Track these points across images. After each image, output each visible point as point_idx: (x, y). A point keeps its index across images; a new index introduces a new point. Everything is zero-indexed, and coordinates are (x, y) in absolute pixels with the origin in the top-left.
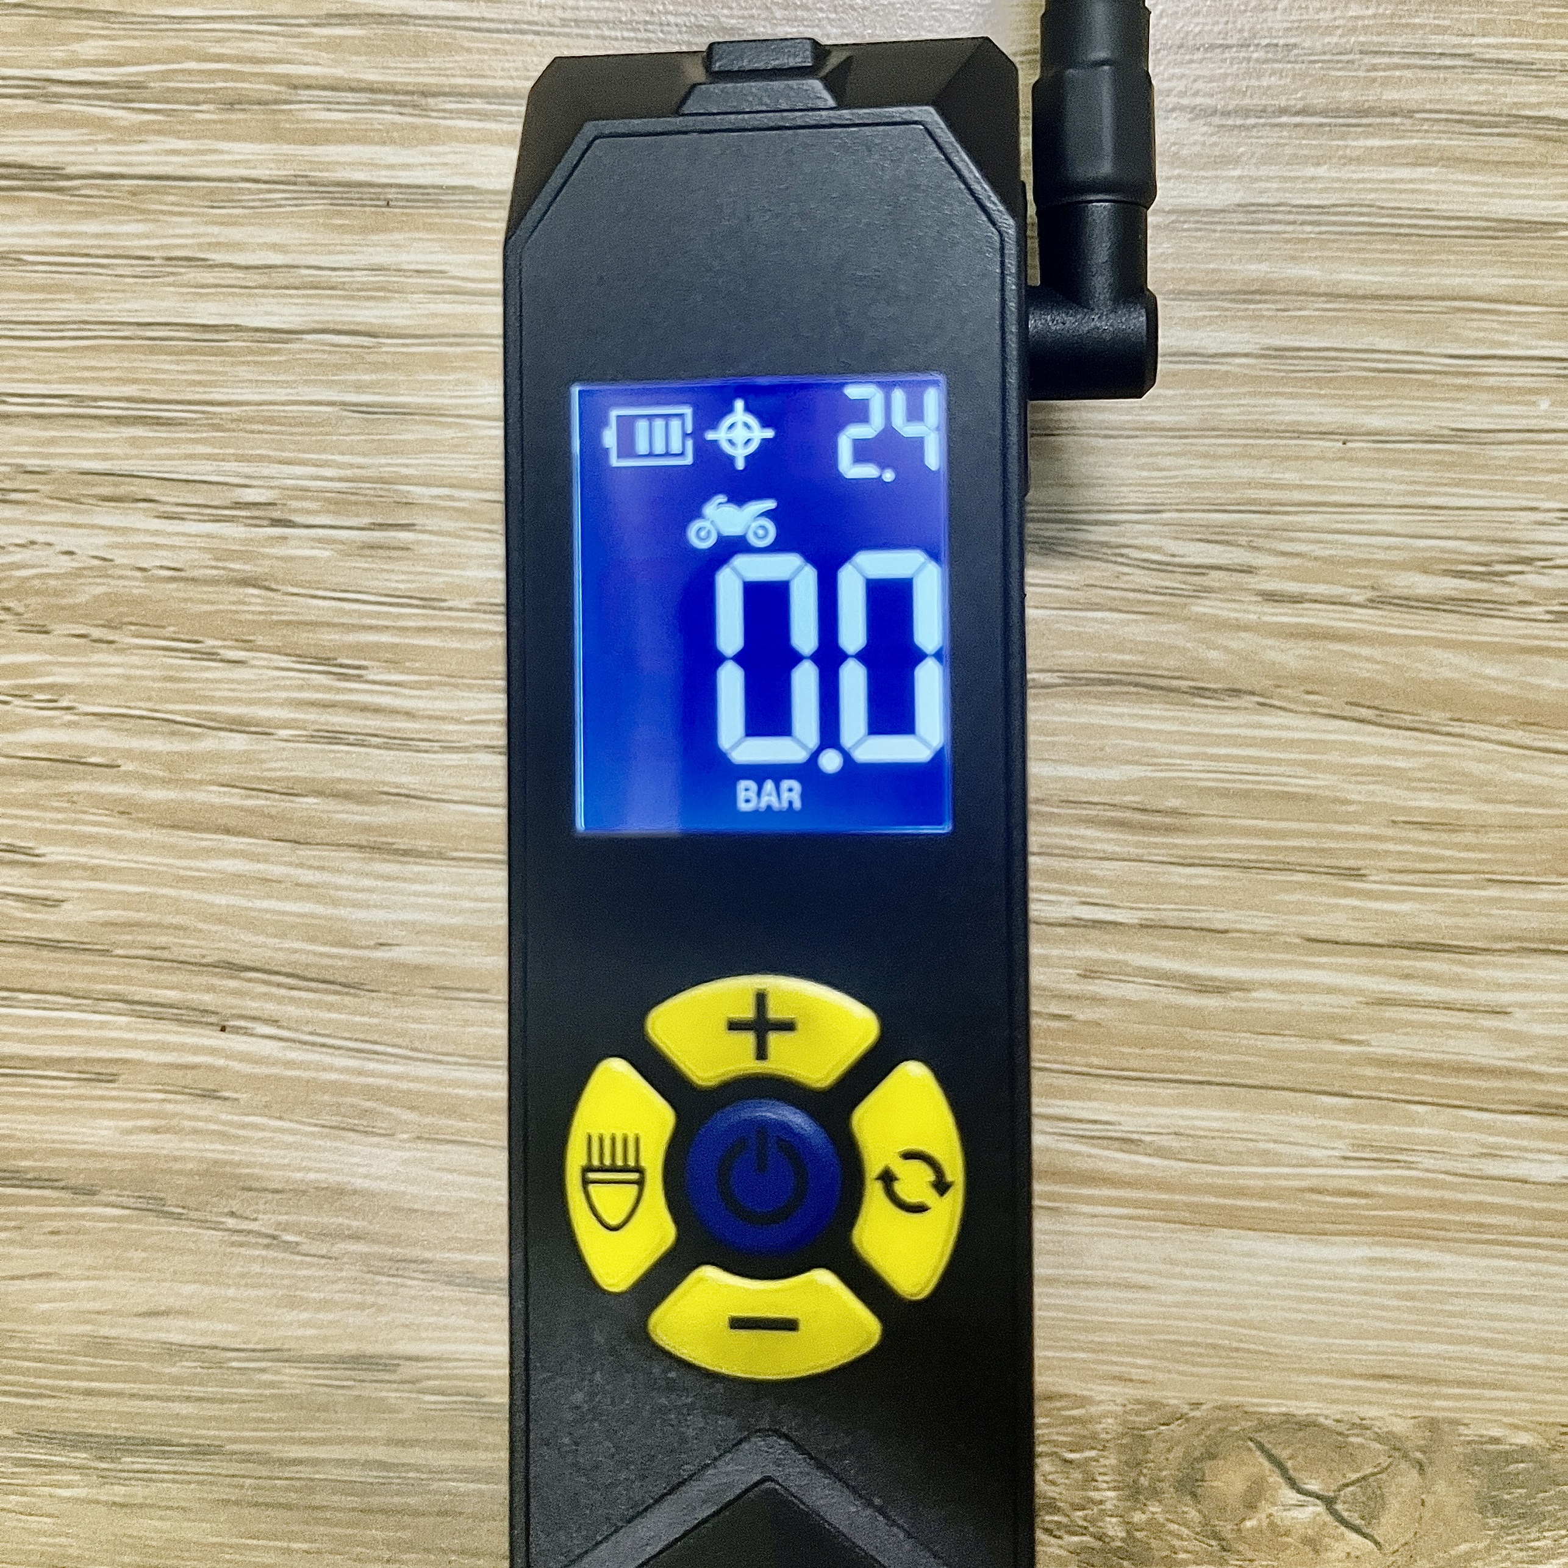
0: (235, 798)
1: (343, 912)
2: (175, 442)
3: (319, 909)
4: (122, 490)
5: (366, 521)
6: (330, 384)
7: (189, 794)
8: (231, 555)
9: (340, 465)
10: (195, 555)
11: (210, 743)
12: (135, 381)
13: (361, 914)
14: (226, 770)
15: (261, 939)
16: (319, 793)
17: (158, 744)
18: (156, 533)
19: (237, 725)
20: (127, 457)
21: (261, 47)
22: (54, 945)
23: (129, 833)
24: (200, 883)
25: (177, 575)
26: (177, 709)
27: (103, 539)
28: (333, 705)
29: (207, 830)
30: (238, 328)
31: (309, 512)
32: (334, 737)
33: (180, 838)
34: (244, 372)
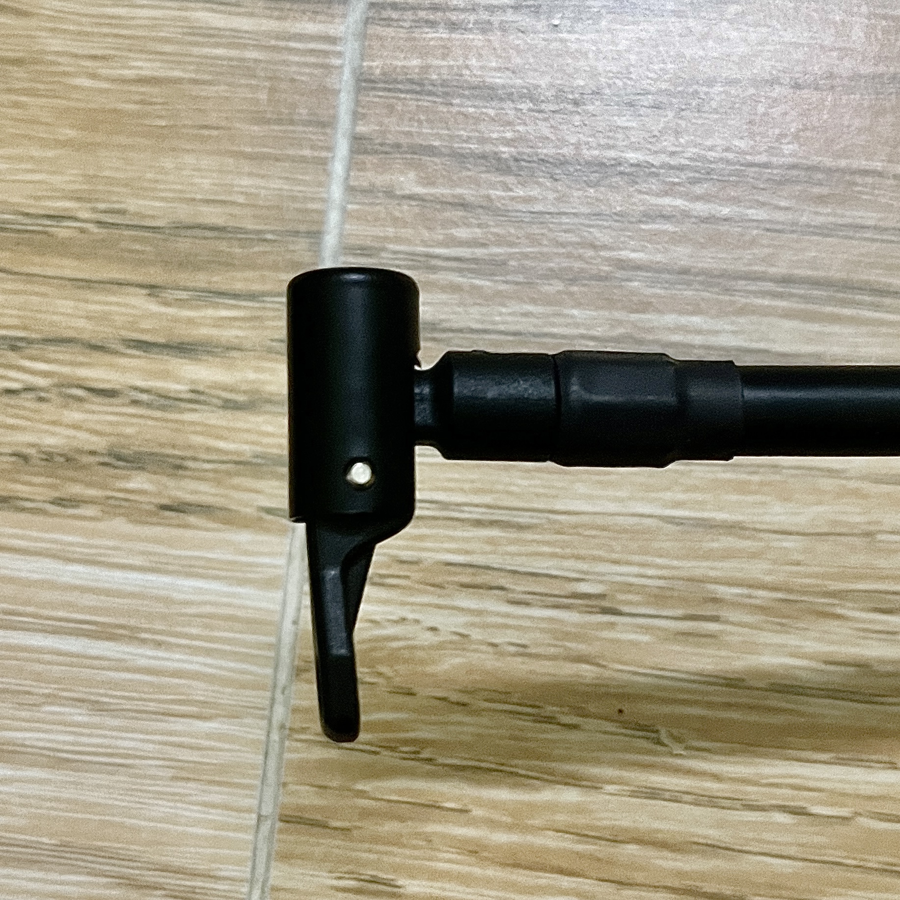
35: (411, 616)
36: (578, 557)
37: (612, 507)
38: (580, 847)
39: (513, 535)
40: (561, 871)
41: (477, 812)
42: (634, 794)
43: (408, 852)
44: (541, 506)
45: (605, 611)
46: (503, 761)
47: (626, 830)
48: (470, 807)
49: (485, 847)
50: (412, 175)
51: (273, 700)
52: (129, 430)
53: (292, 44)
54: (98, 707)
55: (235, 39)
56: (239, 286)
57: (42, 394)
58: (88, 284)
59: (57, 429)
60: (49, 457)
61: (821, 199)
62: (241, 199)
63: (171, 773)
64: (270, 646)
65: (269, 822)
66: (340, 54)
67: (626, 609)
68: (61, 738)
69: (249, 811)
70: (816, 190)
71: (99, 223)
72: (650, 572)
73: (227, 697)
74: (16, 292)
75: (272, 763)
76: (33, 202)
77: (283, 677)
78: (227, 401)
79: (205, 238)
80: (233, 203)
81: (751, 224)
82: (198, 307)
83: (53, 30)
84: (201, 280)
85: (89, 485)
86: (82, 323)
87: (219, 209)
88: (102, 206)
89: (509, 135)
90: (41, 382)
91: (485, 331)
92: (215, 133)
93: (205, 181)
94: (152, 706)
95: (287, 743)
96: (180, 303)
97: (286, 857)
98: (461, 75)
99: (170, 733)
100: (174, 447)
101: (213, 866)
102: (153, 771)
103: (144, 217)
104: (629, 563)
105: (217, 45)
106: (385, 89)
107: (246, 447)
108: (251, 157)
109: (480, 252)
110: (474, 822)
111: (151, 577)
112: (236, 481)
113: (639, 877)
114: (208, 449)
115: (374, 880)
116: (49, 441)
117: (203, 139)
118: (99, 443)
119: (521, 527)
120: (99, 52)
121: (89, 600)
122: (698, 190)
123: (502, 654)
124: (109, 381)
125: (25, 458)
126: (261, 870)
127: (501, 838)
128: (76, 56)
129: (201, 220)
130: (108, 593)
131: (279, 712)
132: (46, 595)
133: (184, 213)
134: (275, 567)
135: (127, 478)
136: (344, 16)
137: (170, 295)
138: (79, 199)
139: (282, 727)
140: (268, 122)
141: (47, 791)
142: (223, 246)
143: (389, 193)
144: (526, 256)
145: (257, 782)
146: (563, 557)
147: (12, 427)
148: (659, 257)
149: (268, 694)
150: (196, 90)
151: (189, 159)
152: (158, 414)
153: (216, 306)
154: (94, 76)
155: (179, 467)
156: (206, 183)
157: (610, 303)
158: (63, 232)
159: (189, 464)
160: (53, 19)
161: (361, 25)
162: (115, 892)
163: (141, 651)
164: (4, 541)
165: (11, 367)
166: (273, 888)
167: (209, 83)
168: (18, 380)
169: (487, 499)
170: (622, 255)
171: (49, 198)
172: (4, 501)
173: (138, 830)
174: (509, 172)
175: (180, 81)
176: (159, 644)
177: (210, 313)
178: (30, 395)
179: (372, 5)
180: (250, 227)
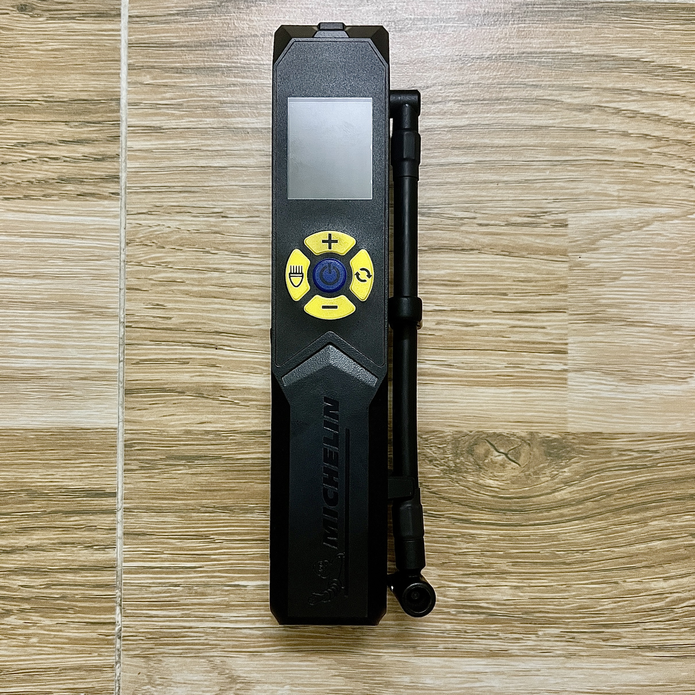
0: (216, 289)
1: (246, 317)
2: (195, 197)
3: (240, 317)
4: (182, 210)
5: (247, 215)
6: (235, 181)
7: (205, 288)
8: (212, 226)
9: (238, 201)
10: (202, 226)
11: (209, 275)
12: (184, 182)
13: (251, 317)
14: (214, 282)
15: (225, 325)
16: (239, 287)
17: (195, 276)
18: (192, 221)
19: (216, 270)
20: (183, 202)
21: (213, 93)
22: (171, 329)
23: (189, 299)
24: (208, 311)
25: (198, 231)
26: (199, 266)
27: (178, 223)
28: (241, 264)
29: (210, 297)
30: (211, 167)
31: (231, 214)
32: (242, 272)
33: (202, 300)
34: (212, 178)
36: (214, 201)
37: (223, 184)
38: (220, 290)
39: (192, 195)
40: (215, 298)
41: (187, 282)
42: (235, 273)
43: (167, 296)
44: (201, 185)
45: (223, 217)
46: (195, 266)
47: (234, 284)
49: (191, 292)
50: (148, 77)
51: (120, 253)
52: (64, 171)
53: (105, 33)
54: (66, 260)
55: (84, 33)
56: (95, 119)
57: (34, 161)
58: (44, 122)
59: (41, 172)
60: (39, 181)
62: (92, 89)
63: (91, 278)
64: (118, 236)
65: (123, 290)
66: (120, 35)
67: (229, 216)
68: (54, 270)
69: (117, 287)
71: (46, 101)
72: (236, 203)
73: (106, 253)
74: (22, 127)
75: (122, 272)
76: (23, 96)
77: (123, 246)
78: (95, 158)
79: (82, 104)
82: (81, 128)
83: (22, 34)
84: (82, 118)
85: (53, 189)
86: (44, 136)
87: (85, 93)
88: (45, 95)
89: (180, 60)
90: (34, 157)
91: (178, 128)
92: (81, 66)
94: (83, 258)
95: (126, 266)
96: (76, 127)
97: (130, 300)
98: (162, 40)
99: (89, 266)
100: (79, 175)
101: (107, 305)
102: (85, 278)
103: (60, 98)
104: (230, 201)
105: (79, 35)
106: (137, 46)
107: (103, 173)
108: (93, 74)
109: (173, 102)
110: (187, 285)
111: (78, 218)
112: (101, 184)
113: (239, 297)
114: (91, 175)
115: (158, 305)
116: (39, 176)
117: (77, 69)
118: (55, 176)
119: (194, 192)
120: (38, 41)
121: (59, 226)
122: (245, 75)
123: (191, 233)
124: (56, 155)
125: (32, 182)
126: (122, 305)
127: (195, 289)
128: (30, 43)
129: (80, 98)
130: (65, 224)
131: (123, 257)
132: (45, 226)
133: (74, 95)
136: (120, 21)
137: (72, 124)
138: (38, 93)
139: (124, 261)
140: (98, 61)
141: (52, 286)
142: (88, 106)
143: (141, 84)
144: (189, 101)
145: (118, 279)
146: (209, 201)
147: (27, 173)
150: (73, 52)
151: (73, 76)
152: (73, 165)
153: (88, 127)
154: (37, 50)
155: (82, 181)
156: (80, 85)
157: (218, 116)
158: (34, 105)
159: (85, 180)
160: (21, 31)
161: (127, 24)
162: (78, 315)
163: (77, 241)
164: (28, 210)
165: (22, 152)
166: (127, 310)
167: (76, 49)
168: (25, 157)
169: (182, 184)
170: (221, 99)
171: (29, 94)
172: (26, 197)
173: (83, 296)
174: (181, 73)
175: (67, 49)
176: (83, 238)
177: (86, 129)
178: (30, 161)
179: (130, 17)
180: (96, 98)
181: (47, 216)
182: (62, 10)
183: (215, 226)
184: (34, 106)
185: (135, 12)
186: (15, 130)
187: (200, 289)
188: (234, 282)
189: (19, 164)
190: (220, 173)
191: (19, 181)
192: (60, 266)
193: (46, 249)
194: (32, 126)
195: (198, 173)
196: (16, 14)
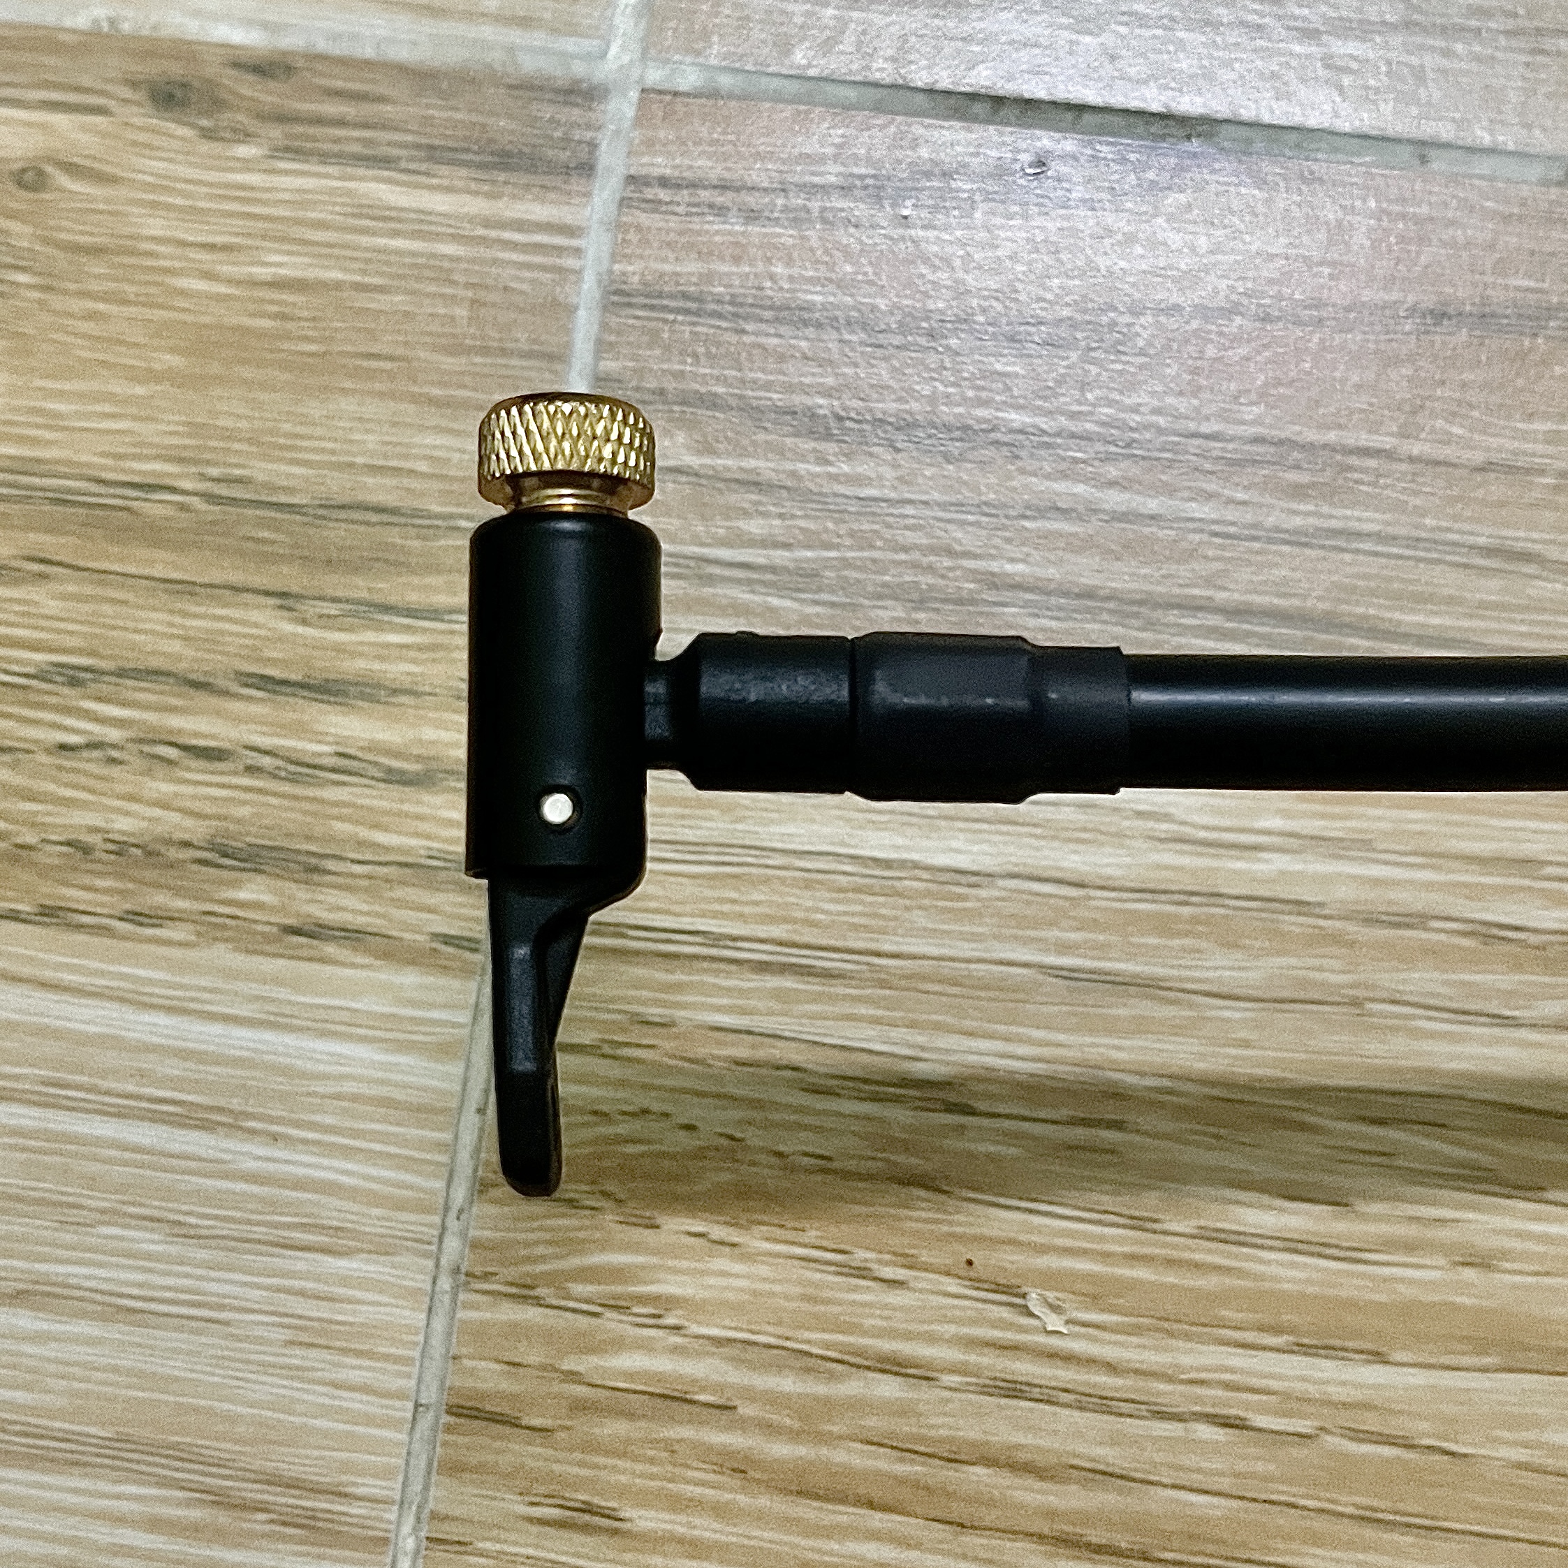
35: (656, 1107)
36: (912, 1025)
37: (966, 949)
38: (901, 1469)
39: (814, 986)
40: (871, 1505)
41: (746, 1410)
42: (985, 1390)
43: (639, 1467)
44: (860, 945)
45: (951, 1108)
46: (789, 1334)
47: (974, 1444)
48: (737, 1402)
49: (757, 1464)
50: (681, 437)
51: (444, 1228)
52: (244, 812)
53: (507, 235)
54: (180, 1230)
55: (424, 225)
56: (415, 597)
57: (115, 754)
58: (189, 588)
59: (134, 807)
60: (120, 848)
61: (1298, 491)
62: (423, 467)
63: (288, 1335)
64: (440, 1146)
65: (430, 1415)
66: (578, 252)
67: (981, 1106)
68: (123, 1275)
69: (400, 1395)
70: (1293, 476)
71: (211, 498)
72: (1022, 1050)
73: (374, 1220)
75: (439, 1324)
76: (110, 462)
77: (460, 1194)
78: (390, 770)
79: (368, 523)
80: (411, 472)
81: (1190, 525)
82: (350, 629)
83: (152, 204)
84: (360, 587)
85: (178, 892)
86: (176, 647)
87: (389, 481)
88: (214, 472)
89: (830, 381)
90: (114, 734)
92: (388, 365)
93: (371, 437)
94: (261, 1232)
95: (462, 1296)
96: (326, 621)
97: (454, 1468)
98: (761, 289)
100: (309, 838)
101: (344, 1478)
102: (259, 1332)
103: (274, 489)
104: (991, 1036)
105: (396, 234)
106: (644, 306)
107: (417, 842)
108: (439, 403)
109: (780, 557)
110: (743, 1425)
111: (269, 1036)
112: (399, 893)
113: (990, 1517)
114: (361, 844)
115: (588, 1509)
116: (123, 825)
117: (371, 375)
118: (196, 830)
119: (827, 975)
120: (219, 239)
121: (173, 1068)
122: (1112, 471)
123: (793, 1169)
124: (213, 737)
125: (86, 850)
126: (417, 1487)
127: (781, 1450)
128: (183, 244)
129: (361, 497)
130: (200, 1057)
131: (452, 1244)
132: (110, 1059)
133: (337, 485)
134: (454, 1025)
135: (235, 884)
136: (588, 195)
137: (311, 609)
138: (181, 460)
139: (456, 1271)
140: (469, 351)
141: (98, 1356)
142: (394, 536)
144: (846, 563)
145: (416, 1354)
146: (893, 1024)
147: (69, 802)
148: (1052, 572)
149: (437, 1219)
150: (362, 301)
151: (348, 405)
152: (287, 788)
153: (380, 627)
154: (209, 276)
155: (315, 870)
158: (155, 508)
159: (330, 865)
160: (152, 188)
161: (613, 208)
162: (195, 1514)
163: (247, 1147)
164: (48, 974)
165: (68, 710)
166: (434, 1516)
167: (381, 289)
168: (78, 730)
169: (777, 932)
170: (995, 566)
171: (135, 457)
172: (50, 914)
173: (233, 1419)
174: (828, 436)
175: (338, 285)
176: (275, 1138)
177: (370, 636)
178: (96, 754)
179: (631, 179)
180: (436, 509)
181: (130, 1014)
182: (341, 123)
183: (907, 1147)
184: (159, 510)
185: (660, 165)
186: (53, 606)
187: (802, 1451)
188: (973, 1435)
189: (43, 758)
190: (961, 898)
191: (30, 838)
192: (149, 1256)
193: (95, 1167)
194: (130, 597)
195: (857, 890)
196: (141, 117)
